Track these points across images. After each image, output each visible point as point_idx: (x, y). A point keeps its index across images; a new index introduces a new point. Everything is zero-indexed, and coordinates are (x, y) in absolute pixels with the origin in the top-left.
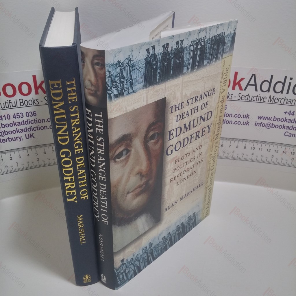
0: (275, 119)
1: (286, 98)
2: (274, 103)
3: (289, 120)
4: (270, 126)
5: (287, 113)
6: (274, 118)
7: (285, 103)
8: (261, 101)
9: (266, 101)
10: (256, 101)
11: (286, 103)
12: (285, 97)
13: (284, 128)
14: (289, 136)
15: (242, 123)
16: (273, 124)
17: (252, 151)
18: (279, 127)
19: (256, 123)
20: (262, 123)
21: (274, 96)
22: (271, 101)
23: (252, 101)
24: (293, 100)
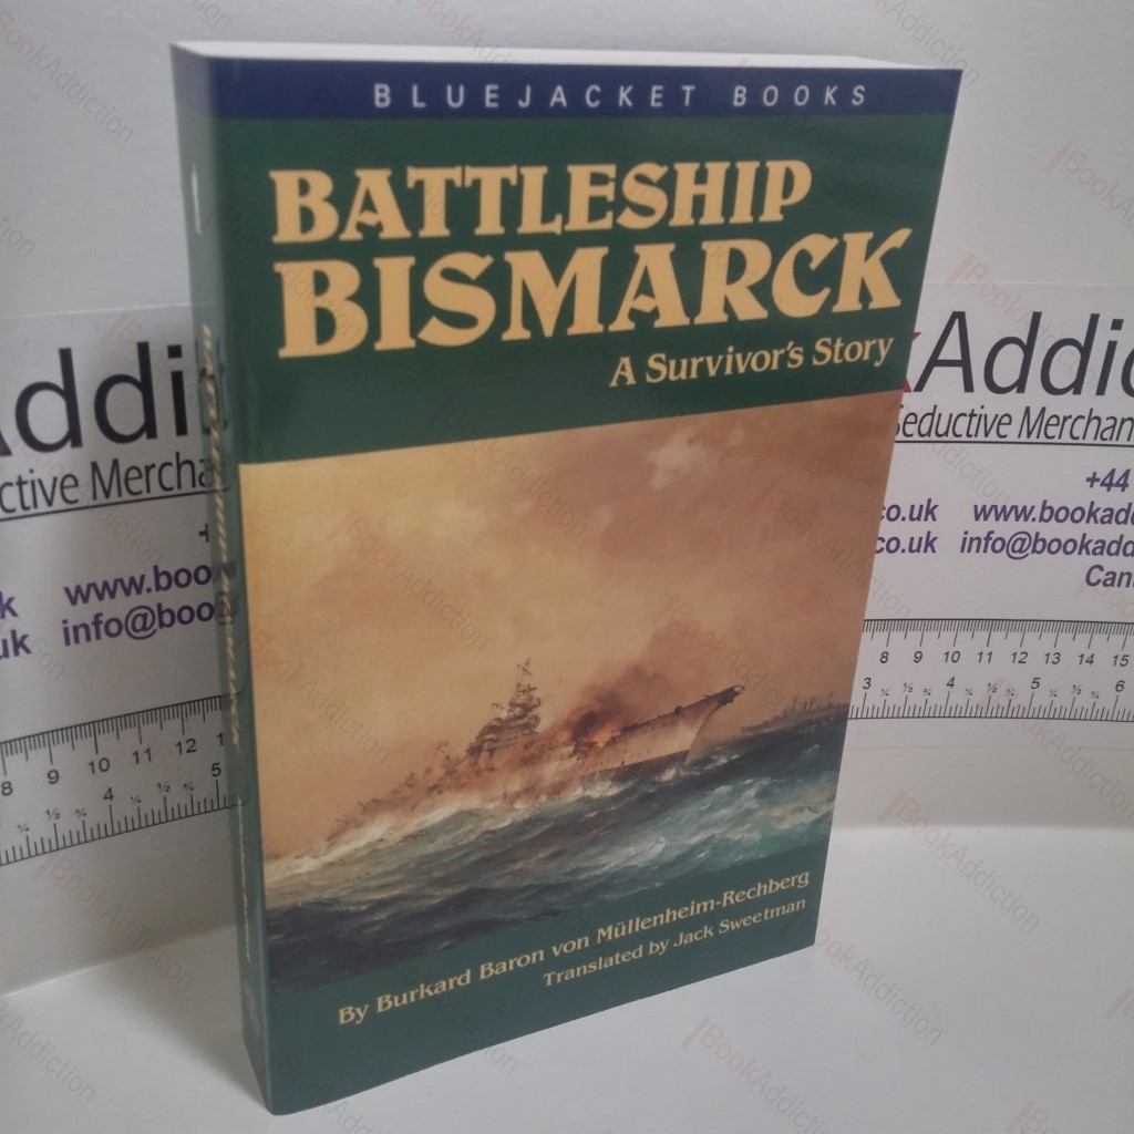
0: (1047, 514)
1: (1093, 415)
2: (1042, 439)
3: (1105, 511)
4: (1024, 548)
5: (1098, 480)
6: (1044, 508)
7: (1090, 439)
8: (986, 435)
9: (1011, 432)
10: (969, 435)
11: (1095, 438)
12: (1092, 410)
13: (1084, 551)
14: (1105, 584)
15: (905, 544)
16: (1037, 534)
17: (951, 670)
18: (1062, 547)
19: (965, 539)
20: (994, 536)
21: (1044, 410)
22: (1029, 434)
23: (951, 437)
24: (1123, 421)
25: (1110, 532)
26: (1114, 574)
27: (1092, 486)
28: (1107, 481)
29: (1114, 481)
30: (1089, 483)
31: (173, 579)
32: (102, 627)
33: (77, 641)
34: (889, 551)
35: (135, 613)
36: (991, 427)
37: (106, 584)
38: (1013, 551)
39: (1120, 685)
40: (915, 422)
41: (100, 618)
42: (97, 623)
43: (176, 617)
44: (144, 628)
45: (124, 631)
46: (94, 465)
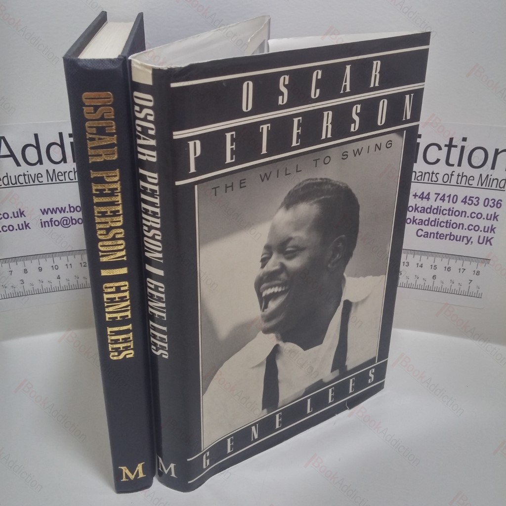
25: (424, 216)
26: (428, 233)
27: (415, 198)
28: (421, 196)
29: (424, 196)
30: (414, 197)
31: (75, 209)
32: (53, 223)
33: (45, 227)
35: (63, 220)
37: (53, 209)
39: (434, 277)
42: (51, 221)
43: (77, 221)
45: (60, 225)
46: (47, 171)
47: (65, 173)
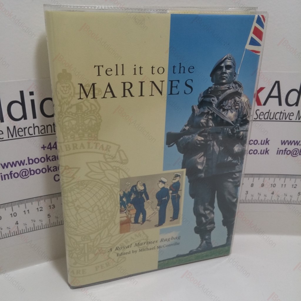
31: (34, 161)
33: (5, 179)
34: (254, 154)
36: (287, 116)
37: (13, 163)
38: (293, 154)
40: (263, 115)
41: (12, 173)
42: (11, 174)
43: (35, 172)
44: (25, 175)
45: (19, 176)
46: (8, 128)
47: (25, 129)
